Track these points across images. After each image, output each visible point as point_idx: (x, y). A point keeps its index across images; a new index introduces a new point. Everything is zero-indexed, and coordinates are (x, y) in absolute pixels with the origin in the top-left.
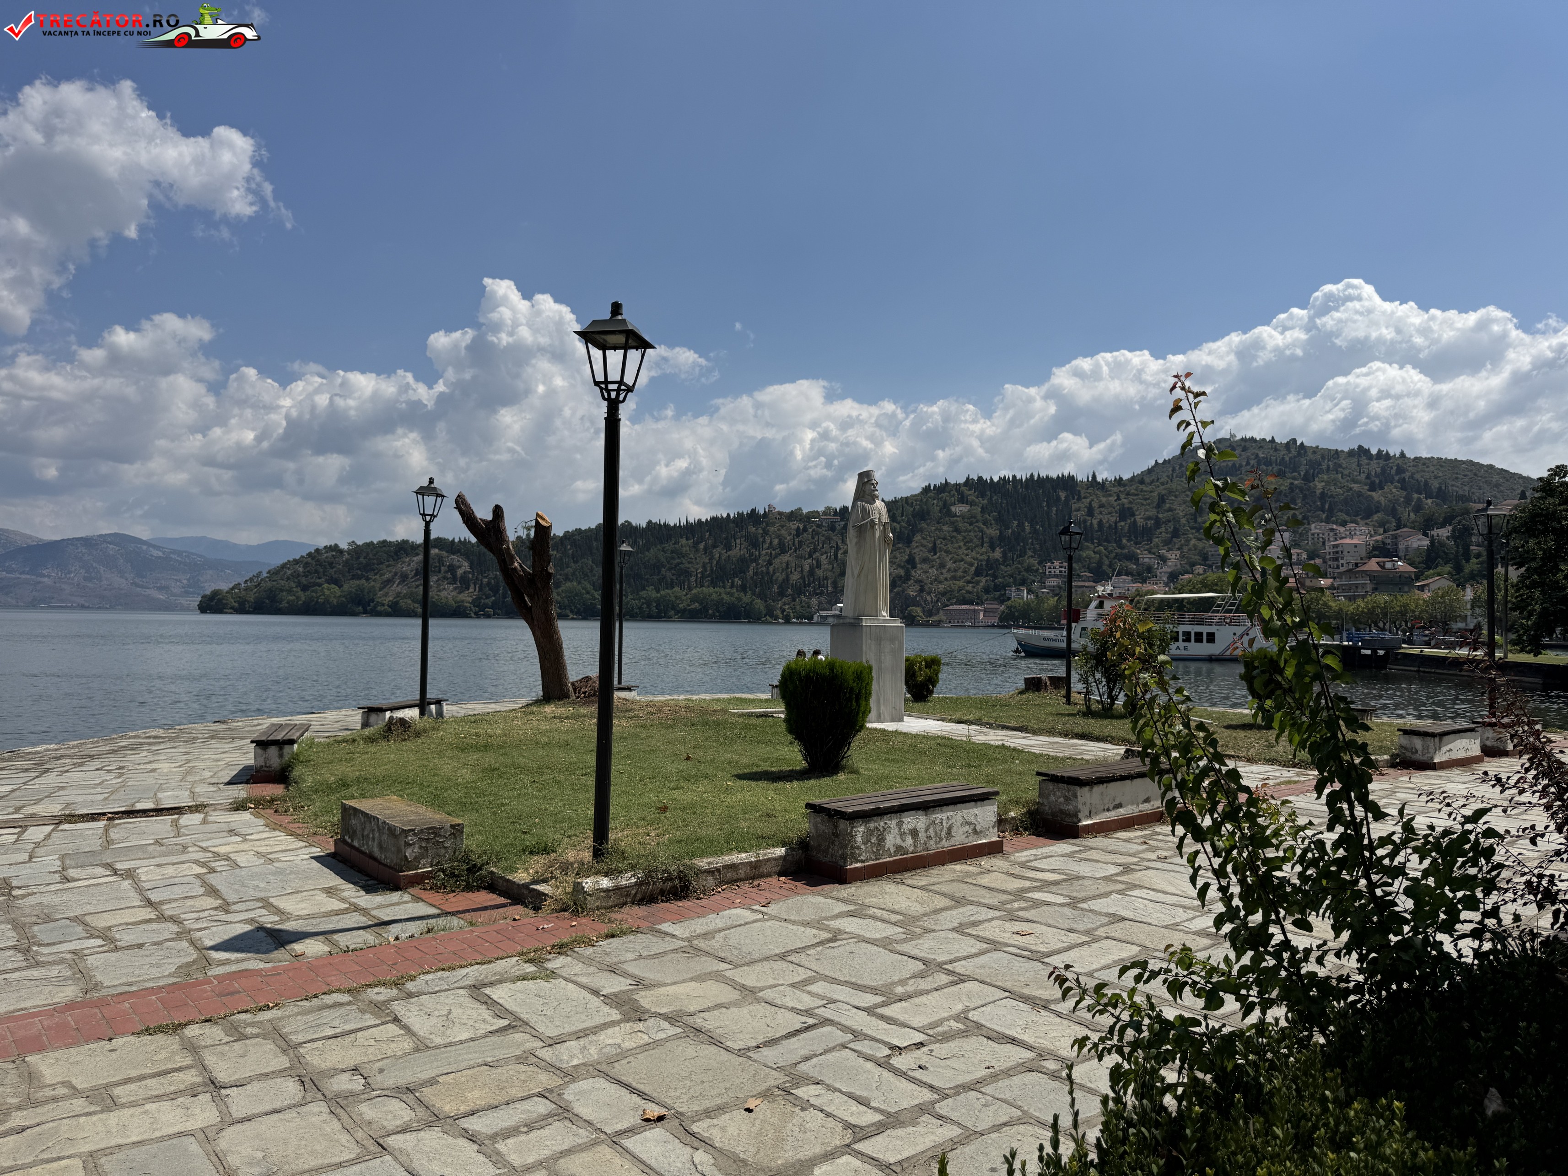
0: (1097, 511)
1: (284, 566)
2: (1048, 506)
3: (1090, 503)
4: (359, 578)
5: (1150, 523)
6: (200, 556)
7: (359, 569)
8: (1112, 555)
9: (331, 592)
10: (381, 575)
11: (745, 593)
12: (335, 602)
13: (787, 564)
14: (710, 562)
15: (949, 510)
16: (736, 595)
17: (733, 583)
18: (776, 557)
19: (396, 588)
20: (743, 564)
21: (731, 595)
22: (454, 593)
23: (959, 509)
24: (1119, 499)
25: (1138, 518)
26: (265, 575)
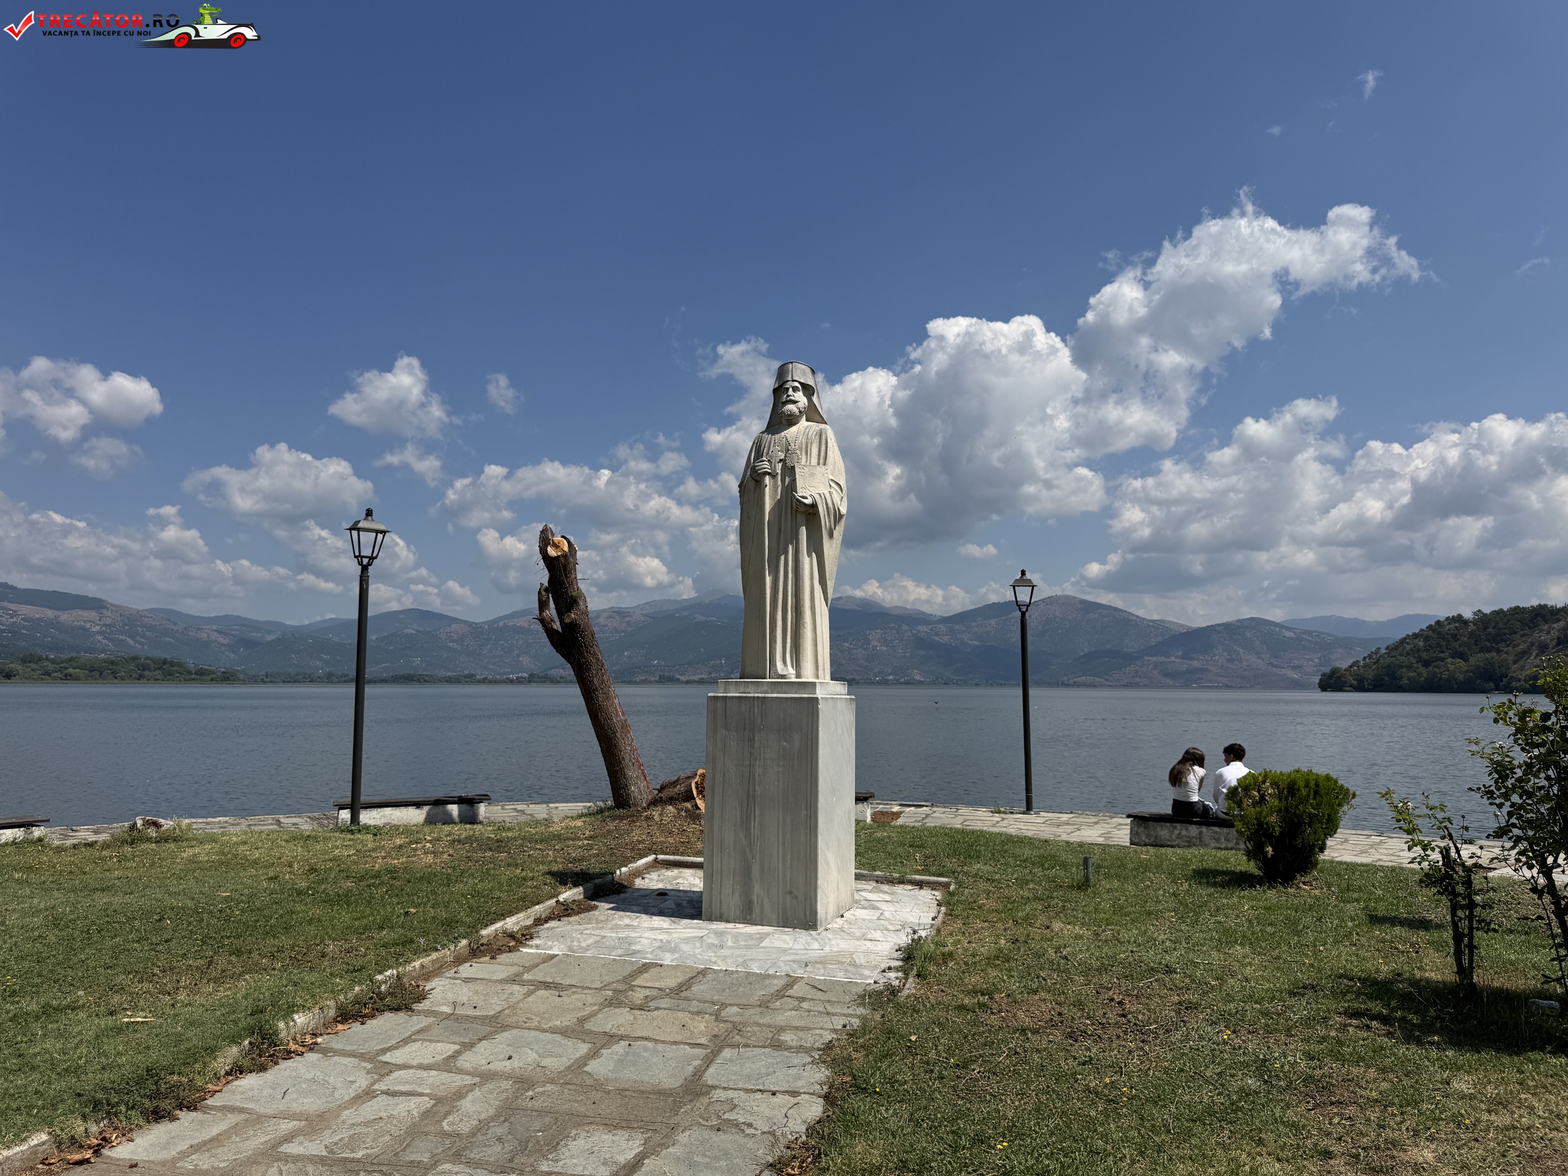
4: (1489, 650)
6: (1329, 635)
7: (1488, 640)
9: (1456, 667)
10: (1515, 646)
12: (1461, 677)
26: (1383, 651)
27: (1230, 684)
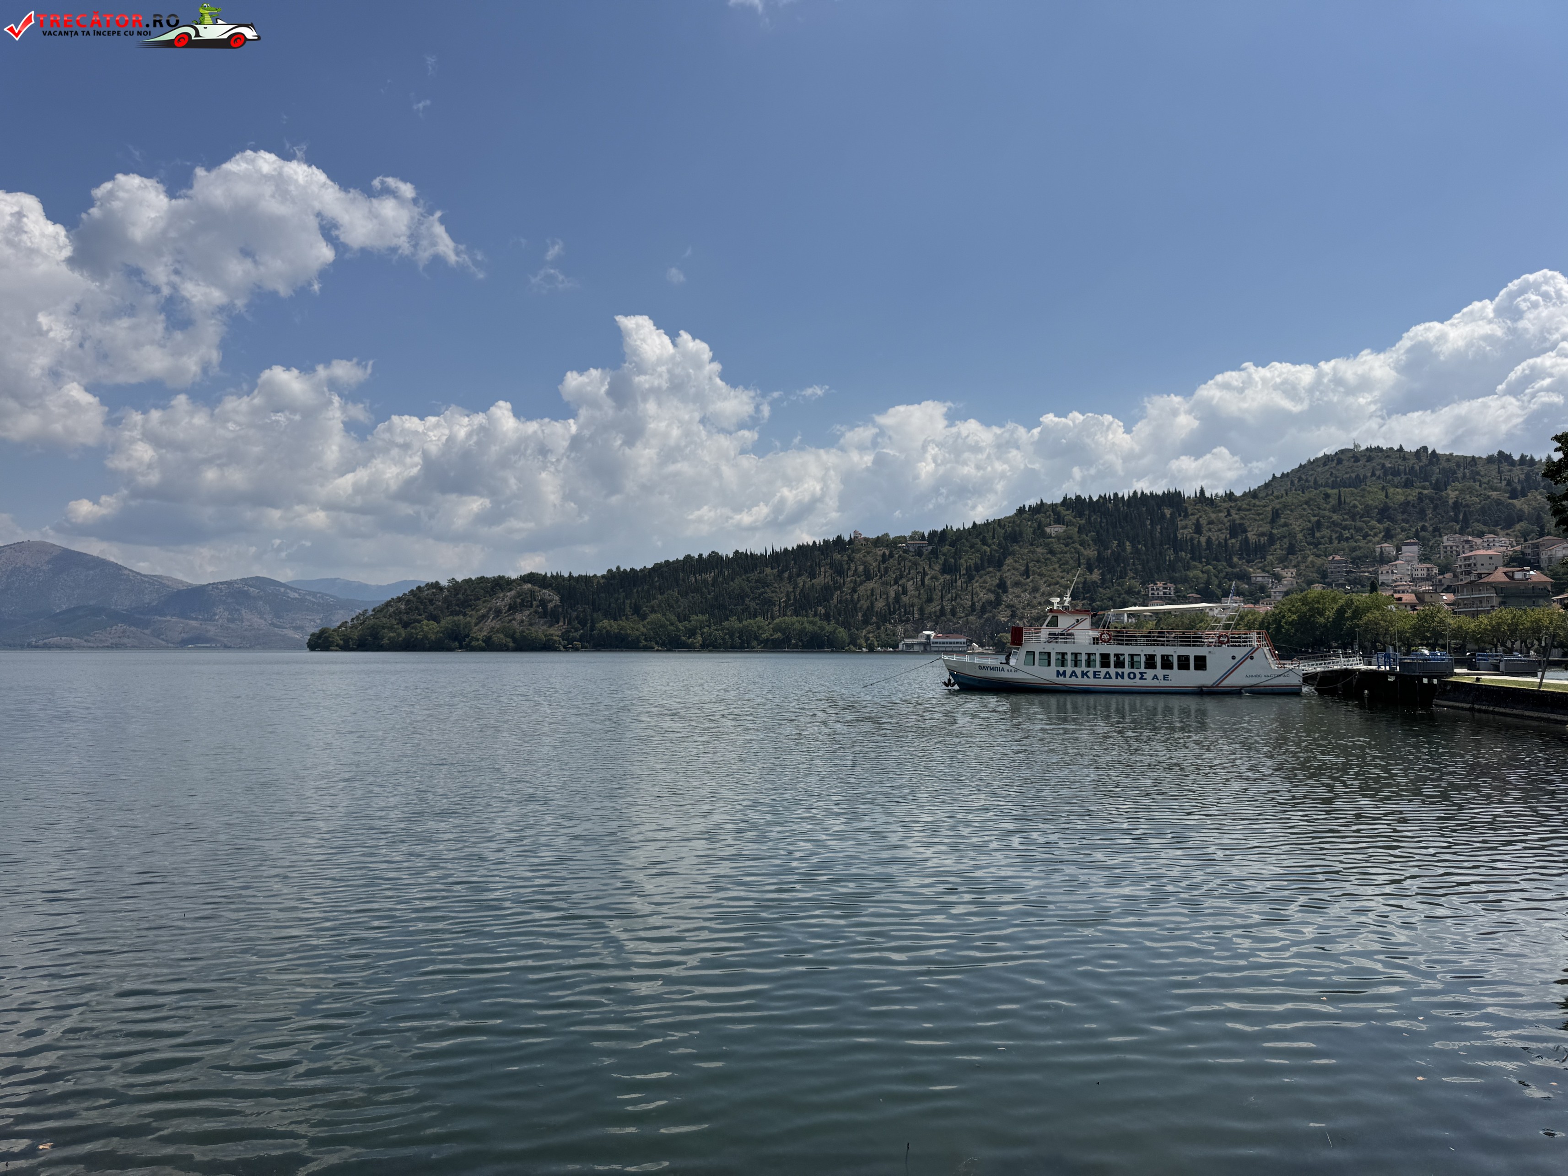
0: (1205, 529)
1: (388, 604)
2: (1152, 524)
3: (1198, 520)
4: (457, 614)
5: (1264, 539)
6: (332, 596)
7: (457, 605)
8: (1222, 575)
9: (430, 628)
10: (478, 610)
11: (829, 621)
12: (433, 637)
13: (872, 590)
14: (794, 592)
15: (1043, 532)
16: (819, 623)
17: (816, 612)
18: (861, 584)
19: (490, 623)
20: (827, 592)
21: (814, 623)
22: (545, 627)
23: (1054, 530)
24: (1229, 514)
25: (1249, 535)
26: (370, 613)
27: (229, 644)
